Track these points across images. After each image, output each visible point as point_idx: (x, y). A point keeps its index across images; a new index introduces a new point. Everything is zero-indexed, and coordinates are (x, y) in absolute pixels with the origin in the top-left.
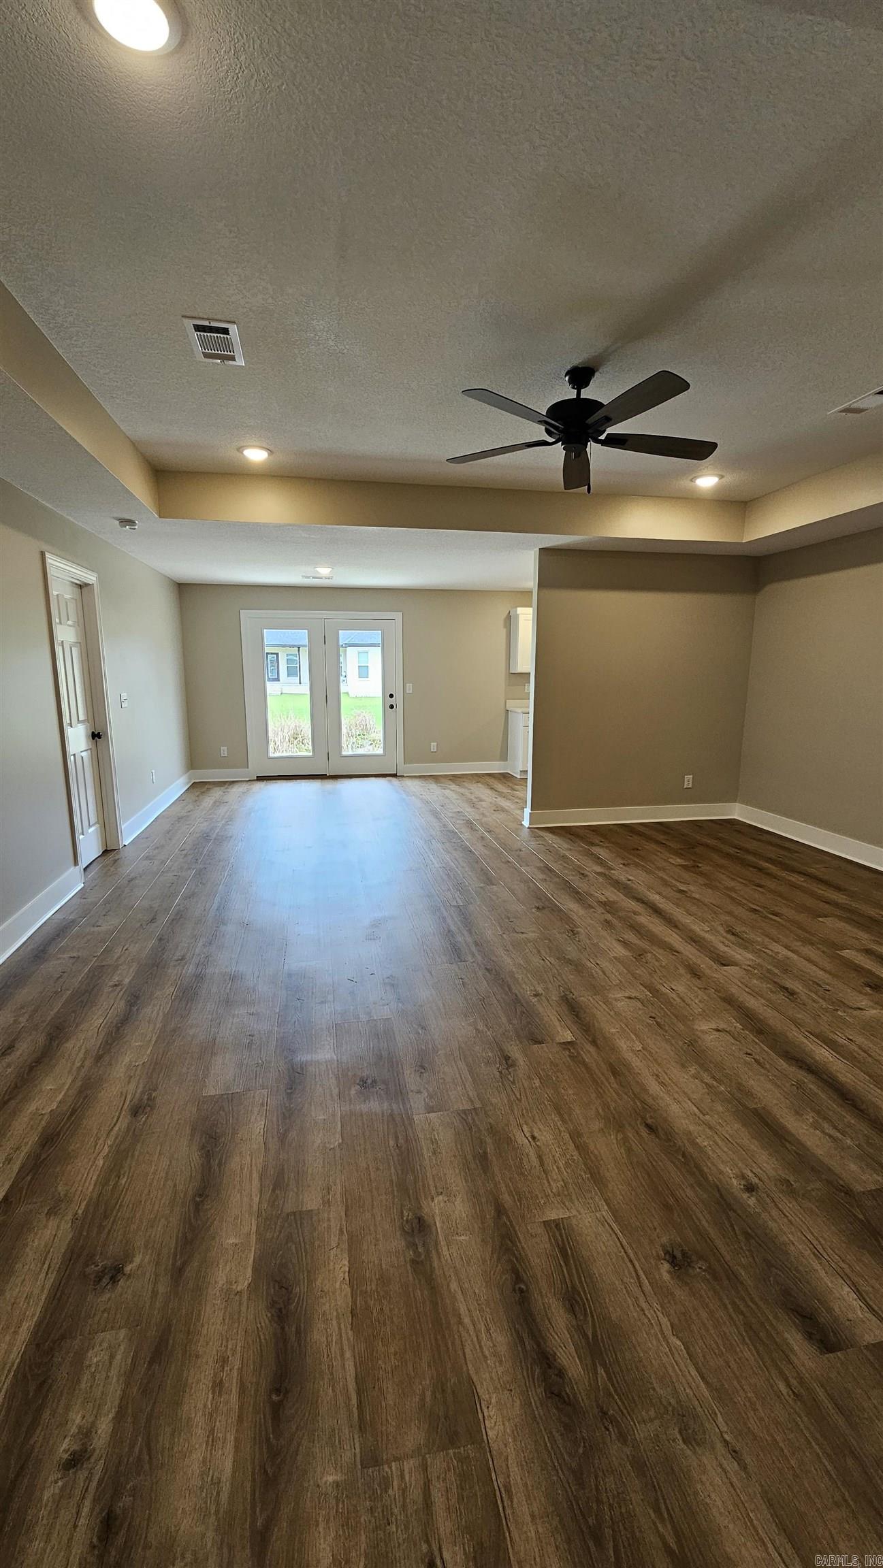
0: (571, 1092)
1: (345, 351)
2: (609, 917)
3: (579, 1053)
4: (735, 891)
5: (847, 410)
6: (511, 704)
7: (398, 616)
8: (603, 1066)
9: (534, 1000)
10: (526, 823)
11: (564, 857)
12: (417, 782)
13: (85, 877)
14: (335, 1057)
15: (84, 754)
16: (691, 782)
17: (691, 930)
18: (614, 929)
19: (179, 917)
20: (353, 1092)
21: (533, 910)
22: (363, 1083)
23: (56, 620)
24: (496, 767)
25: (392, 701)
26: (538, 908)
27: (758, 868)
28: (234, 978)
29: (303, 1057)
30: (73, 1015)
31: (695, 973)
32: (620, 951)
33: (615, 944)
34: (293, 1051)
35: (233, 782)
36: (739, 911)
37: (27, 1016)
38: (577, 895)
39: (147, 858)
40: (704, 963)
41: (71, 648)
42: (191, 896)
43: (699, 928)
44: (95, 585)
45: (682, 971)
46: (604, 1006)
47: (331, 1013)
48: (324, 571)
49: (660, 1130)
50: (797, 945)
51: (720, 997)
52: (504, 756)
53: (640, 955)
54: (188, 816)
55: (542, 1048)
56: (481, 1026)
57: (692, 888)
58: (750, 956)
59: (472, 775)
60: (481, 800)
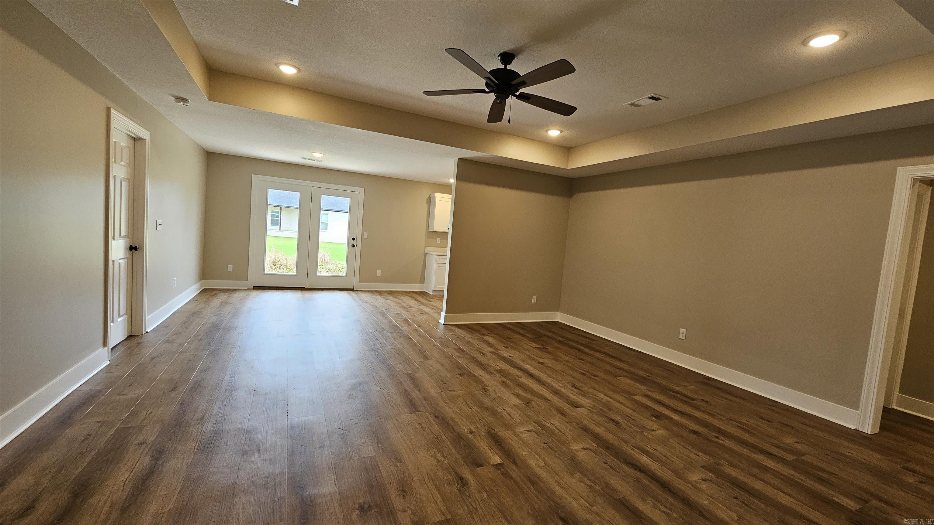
0: (508, 499)
1: (370, 11)
2: (504, 379)
3: (507, 471)
4: (570, 362)
5: (632, 105)
6: (428, 249)
7: (362, 190)
8: (524, 478)
9: (471, 436)
10: (442, 321)
11: (468, 342)
12: (367, 294)
13: (112, 355)
14: (337, 490)
15: (121, 261)
16: (536, 300)
17: (552, 386)
18: (509, 387)
19: (197, 387)
20: (354, 516)
21: (458, 376)
22: (362, 508)
23: (112, 160)
24: (417, 287)
25: (354, 243)
26: (460, 374)
27: (578, 350)
28: (248, 432)
29: (311, 491)
30: (99, 472)
31: (562, 413)
32: (515, 401)
33: (512, 396)
34: (302, 488)
35: (236, 289)
36: (575, 374)
37: (49, 477)
38: (482, 366)
39: (167, 341)
40: (566, 407)
41: (121, 182)
42: (206, 370)
43: (555, 385)
44: (147, 141)
45: (554, 412)
46: (515, 438)
47: (329, 455)
48: (318, 155)
49: (569, 519)
50: (610, 393)
51: (580, 427)
52: (422, 281)
53: (528, 402)
54: (200, 312)
55: (483, 469)
56: (439, 456)
57: (546, 361)
58: (589, 401)
59: (402, 291)
60: (411, 307)
